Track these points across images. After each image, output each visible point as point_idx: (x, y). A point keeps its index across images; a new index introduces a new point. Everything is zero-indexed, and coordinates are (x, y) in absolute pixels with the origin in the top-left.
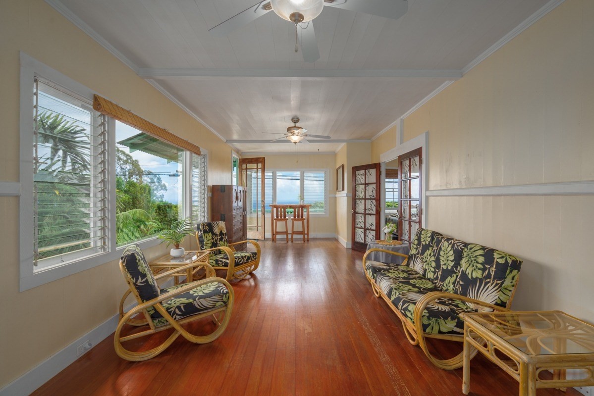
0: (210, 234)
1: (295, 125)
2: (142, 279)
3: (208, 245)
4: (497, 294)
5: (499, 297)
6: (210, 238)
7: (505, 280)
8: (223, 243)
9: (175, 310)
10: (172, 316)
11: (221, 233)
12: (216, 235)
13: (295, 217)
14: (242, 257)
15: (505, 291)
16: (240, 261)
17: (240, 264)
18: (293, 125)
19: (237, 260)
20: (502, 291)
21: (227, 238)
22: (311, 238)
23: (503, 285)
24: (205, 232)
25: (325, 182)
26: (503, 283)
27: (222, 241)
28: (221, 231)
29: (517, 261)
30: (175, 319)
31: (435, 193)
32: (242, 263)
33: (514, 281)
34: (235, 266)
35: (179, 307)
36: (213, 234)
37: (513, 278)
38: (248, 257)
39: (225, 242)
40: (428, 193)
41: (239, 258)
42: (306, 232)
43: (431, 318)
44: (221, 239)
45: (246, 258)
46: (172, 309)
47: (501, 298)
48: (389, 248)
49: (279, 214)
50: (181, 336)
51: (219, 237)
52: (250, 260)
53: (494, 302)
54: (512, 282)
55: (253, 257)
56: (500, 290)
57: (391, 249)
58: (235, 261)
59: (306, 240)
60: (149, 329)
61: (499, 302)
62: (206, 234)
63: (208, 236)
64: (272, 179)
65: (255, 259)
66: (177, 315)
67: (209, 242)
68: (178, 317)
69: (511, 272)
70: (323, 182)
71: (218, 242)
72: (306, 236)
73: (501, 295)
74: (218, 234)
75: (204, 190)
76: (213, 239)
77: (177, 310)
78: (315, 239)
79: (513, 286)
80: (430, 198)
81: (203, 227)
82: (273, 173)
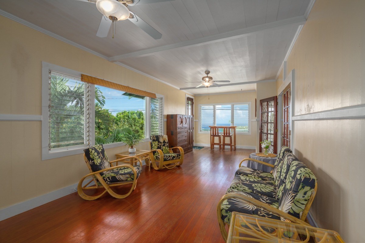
0: (157, 142)
1: (207, 75)
2: (91, 161)
3: (155, 148)
4: (291, 205)
5: (291, 208)
6: (157, 144)
7: (297, 194)
8: (165, 147)
9: (107, 179)
10: (106, 182)
11: (164, 142)
12: (161, 142)
13: (224, 134)
14: (169, 156)
15: (296, 203)
16: (168, 158)
17: (167, 160)
18: (206, 75)
19: (165, 158)
20: (294, 203)
21: (168, 144)
22: (238, 149)
23: (296, 198)
24: (154, 140)
25: (249, 111)
26: (295, 196)
27: (164, 146)
28: (164, 141)
29: (310, 178)
30: (107, 183)
31: (299, 118)
32: (169, 160)
33: (306, 196)
34: (164, 161)
35: (109, 178)
36: (159, 142)
37: (305, 193)
38: (173, 156)
39: (167, 147)
40: (294, 118)
41: (167, 157)
42: (233, 144)
43: (229, 212)
44: (164, 145)
45: (172, 157)
46: (106, 178)
47: (293, 208)
48: (261, 158)
49: (217, 132)
50: (107, 193)
51: (162, 144)
52: (175, 159)
53: (288, 211)
54: (303, 197)
55: (178, 157)
56: (293, 202)
57: (262, 160)
58: (164, 158)
59: (233, 149)
60: (96, 186)
61: (292, 212)
62: (154, 142)
63: (155, 143)
64: (214, 110)
65: (179, 158)
66: (108, 181)
67: (156, 146)
68: (108, 182)
69: (303, 187)
70: (247, 111)
71: (162, 147)
72: (233, 147)
73: (293, 206)
74: (162, 142)
75: (161, 117)
76: (158, 144)
77: (108, 179)
78: (241, 149)
79: (306, 200)
80: (295, 122)
81: (153, 138)
82: (213, 106)
